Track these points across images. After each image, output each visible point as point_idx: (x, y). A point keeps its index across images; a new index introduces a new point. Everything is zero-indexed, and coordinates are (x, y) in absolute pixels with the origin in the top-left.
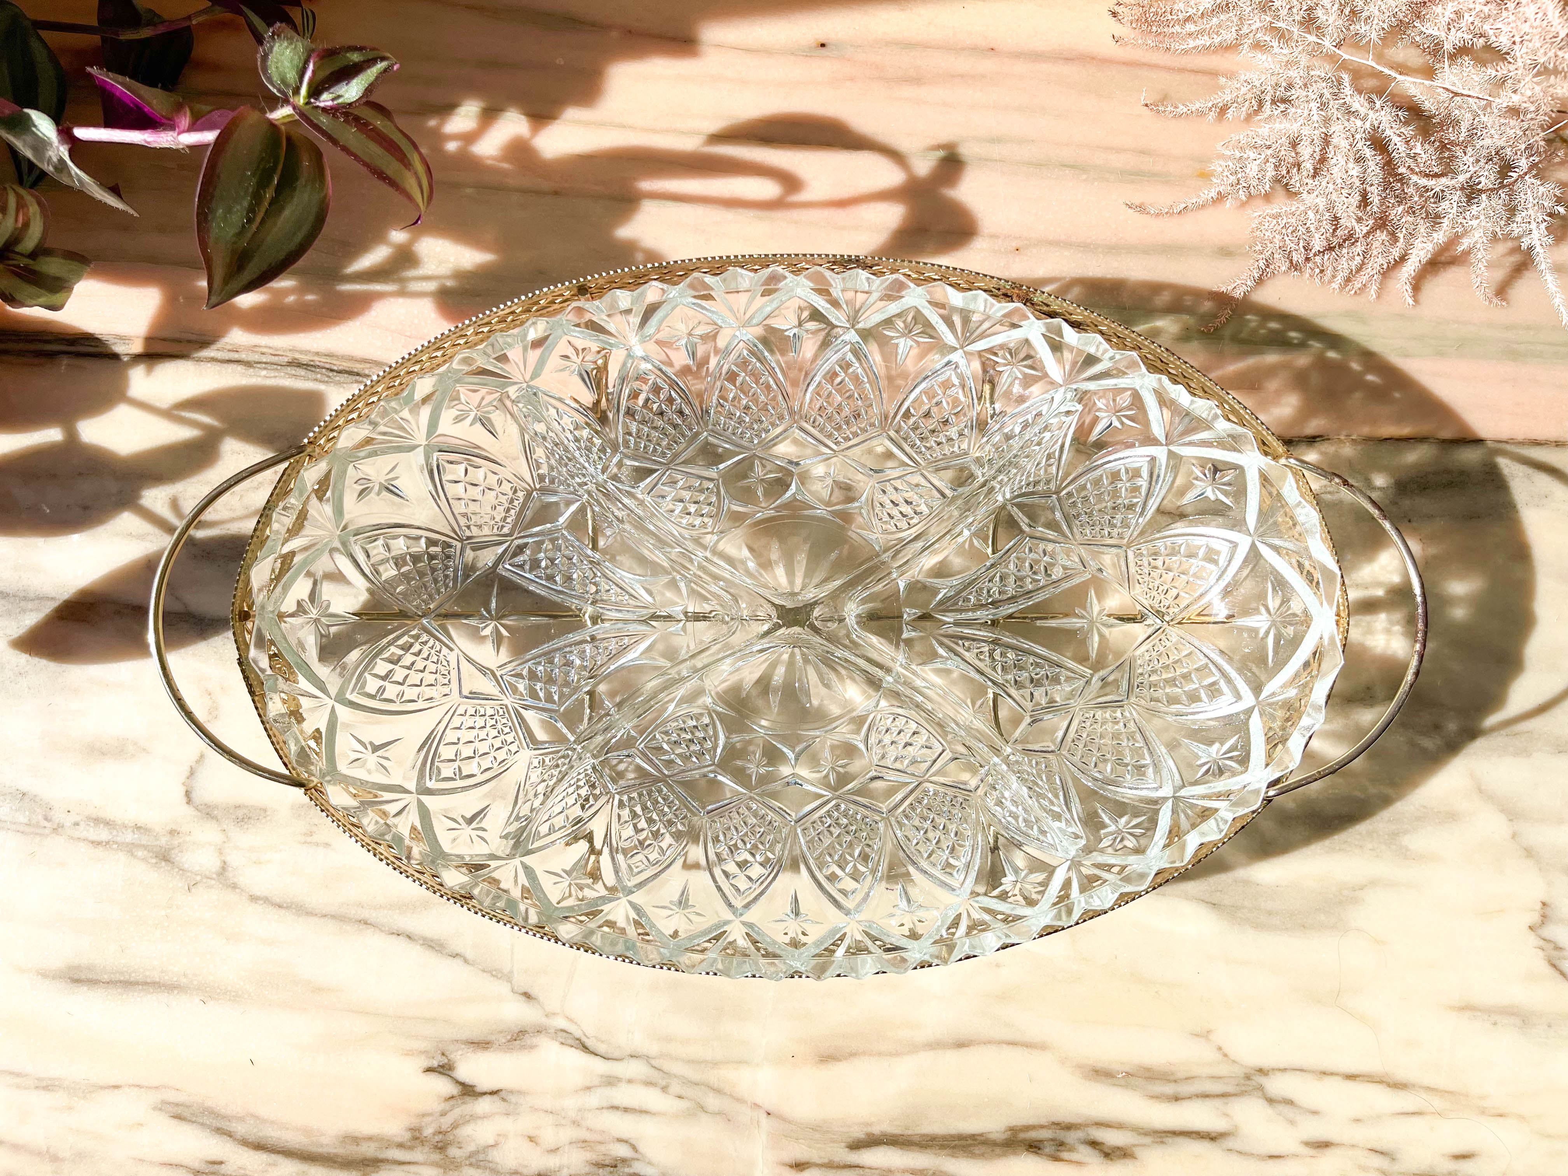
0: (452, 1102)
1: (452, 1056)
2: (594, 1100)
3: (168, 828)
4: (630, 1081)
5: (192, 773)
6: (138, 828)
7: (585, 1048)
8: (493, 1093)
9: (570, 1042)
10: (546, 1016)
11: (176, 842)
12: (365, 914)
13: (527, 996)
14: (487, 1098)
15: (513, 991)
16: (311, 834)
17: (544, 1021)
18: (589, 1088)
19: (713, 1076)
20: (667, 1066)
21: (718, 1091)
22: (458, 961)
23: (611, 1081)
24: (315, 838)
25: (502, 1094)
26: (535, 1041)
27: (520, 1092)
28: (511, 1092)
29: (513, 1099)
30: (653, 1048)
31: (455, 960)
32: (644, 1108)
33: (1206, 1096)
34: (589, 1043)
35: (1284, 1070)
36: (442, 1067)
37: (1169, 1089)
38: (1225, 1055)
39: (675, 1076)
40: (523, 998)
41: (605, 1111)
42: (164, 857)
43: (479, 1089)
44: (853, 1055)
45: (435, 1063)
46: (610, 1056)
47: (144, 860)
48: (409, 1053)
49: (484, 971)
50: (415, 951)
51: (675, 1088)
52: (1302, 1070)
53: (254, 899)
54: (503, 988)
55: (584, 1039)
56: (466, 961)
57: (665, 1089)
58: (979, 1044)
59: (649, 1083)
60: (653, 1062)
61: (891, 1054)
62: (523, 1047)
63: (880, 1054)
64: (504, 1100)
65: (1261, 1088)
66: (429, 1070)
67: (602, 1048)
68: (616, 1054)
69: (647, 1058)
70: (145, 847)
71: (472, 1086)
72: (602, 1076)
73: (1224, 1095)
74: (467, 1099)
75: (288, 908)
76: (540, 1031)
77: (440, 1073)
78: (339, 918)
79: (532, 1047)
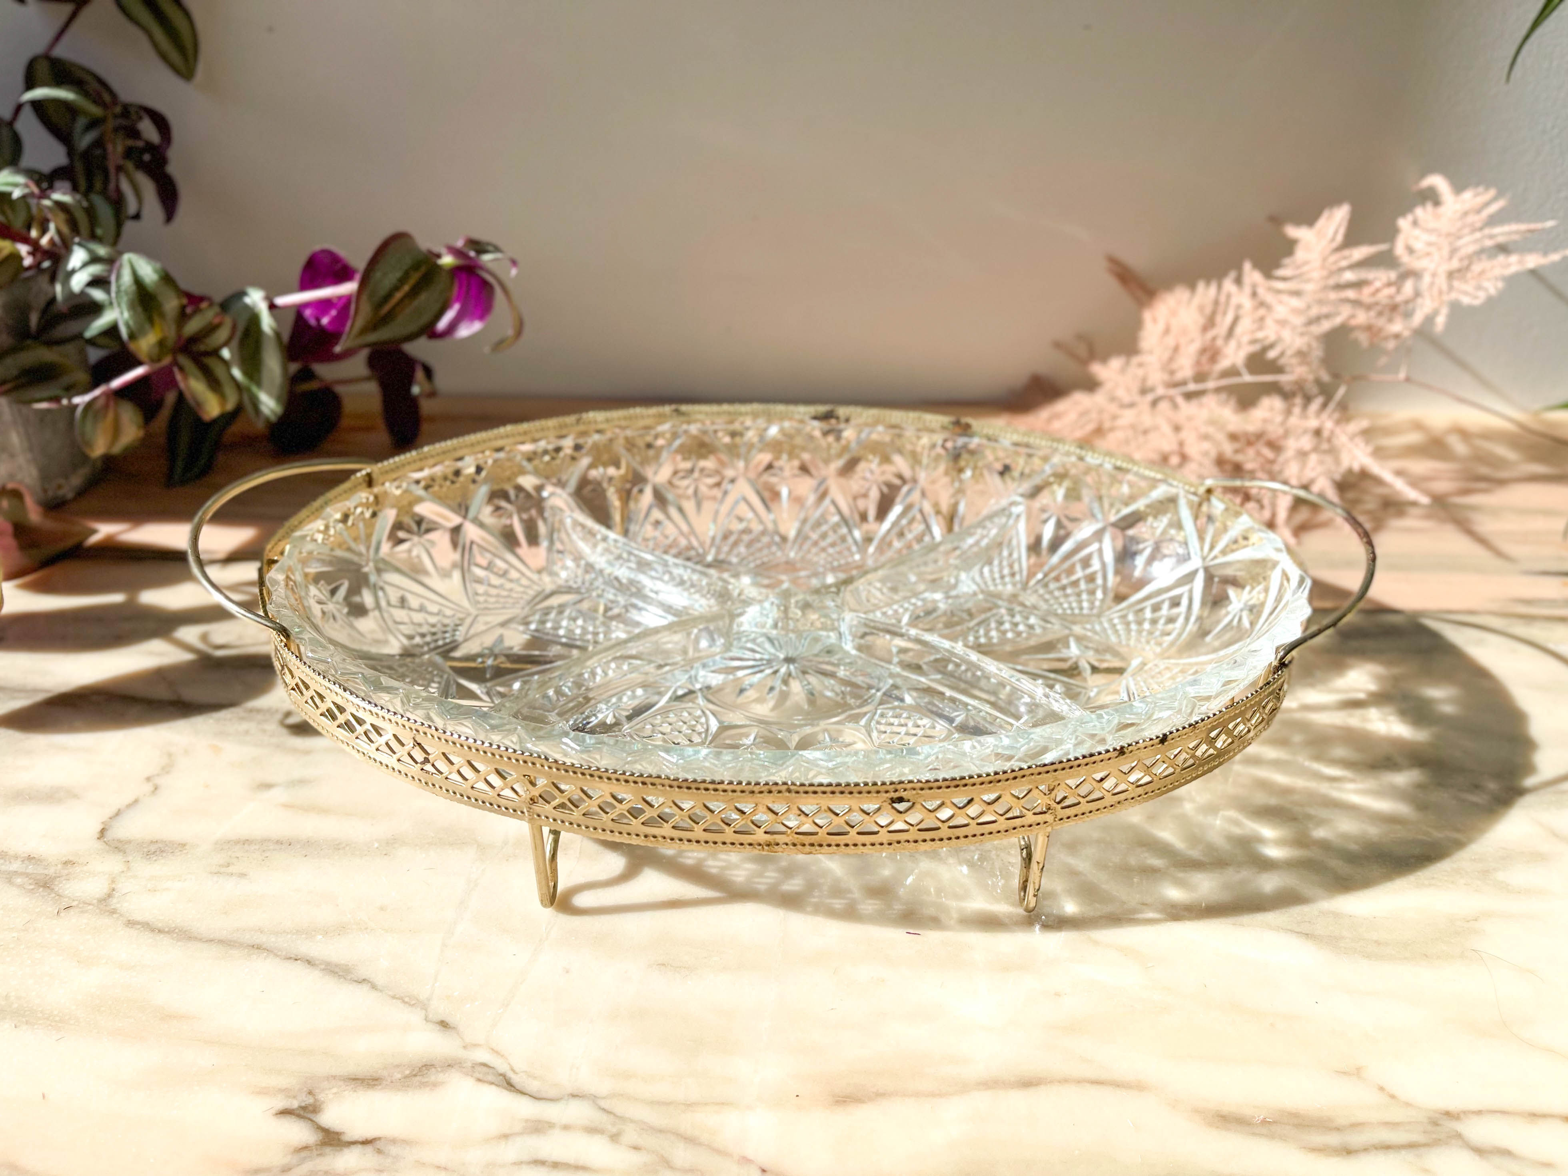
0: (303, 1154)
1: (321, 1097)
2: (511, 1152)
3: (64, 859)
4: (566, 1128)
5: (118, 814)
6: (30, 858)
7: (510, 1085)
8: (366, 1142)
9: (490, 1078)
10: (465, 1047)
11: (66, 872)
12: (262, 939)
13: (444, 1025)
14: (356, 1150)
15: (426, 1019)
16: (228, 865)
17: (461, 1053)
18: (506, 1137)
19: (686, 1122)
20: (620, 1108)
21: (691, 1141)
22: (365, 987)
23: (538, 1127)
24: (231, 869)
25: (378, 1144)
26: (441, 1077)
27: (405, 1142)
28: (394, 1141)
29: (394, 1150)
30: (602, 1086)
31: (360, 986)
32: (581, 1163)
33: (1387, 1147)
34: (515, 1079)
35: (1479, 1113)
36: (304, 1108)
37: (1333, 1139)
38: (1393, 1097)
39: (632, 1121)
40: (438, 1027)
41: (524, 1166)
42: (46, 884)
43: (347, 1138)
44: (880, 1095)
45: (295, 1104)
46: (544, 1095)
47: (20, 886)
48: (263, 1092)
49: (394, 997)
50: (312, 978)
51: (631, 1135)
52: (1503, 1113)
53: (131, 923)
54: (415, 1017)
55: (510, 1074)
56: (374, 987)
57: (615, 1138)
58: (1051, 1082)
59: (592, 1130)
60: (603, 1104)
61: (933, 1095)
62: (423, 1085)
63: (917, 1095)
64: (379, 1151)
65: (1459, 1136)
66: (286, 1112)
67: (533, 1086)
68: (552, 1093)
69: (593, 1099)
70: (27, 875)
71: (338, 1134)
72: (527, 1121)
73: (1411, 1146)
74: (328, 1150)
75: (168, 932)
76: (450, 1065)
77: (299, 1116)
78: (227, 943)
79: (435, 1085)
